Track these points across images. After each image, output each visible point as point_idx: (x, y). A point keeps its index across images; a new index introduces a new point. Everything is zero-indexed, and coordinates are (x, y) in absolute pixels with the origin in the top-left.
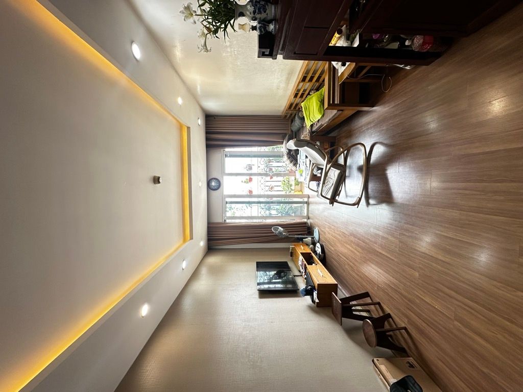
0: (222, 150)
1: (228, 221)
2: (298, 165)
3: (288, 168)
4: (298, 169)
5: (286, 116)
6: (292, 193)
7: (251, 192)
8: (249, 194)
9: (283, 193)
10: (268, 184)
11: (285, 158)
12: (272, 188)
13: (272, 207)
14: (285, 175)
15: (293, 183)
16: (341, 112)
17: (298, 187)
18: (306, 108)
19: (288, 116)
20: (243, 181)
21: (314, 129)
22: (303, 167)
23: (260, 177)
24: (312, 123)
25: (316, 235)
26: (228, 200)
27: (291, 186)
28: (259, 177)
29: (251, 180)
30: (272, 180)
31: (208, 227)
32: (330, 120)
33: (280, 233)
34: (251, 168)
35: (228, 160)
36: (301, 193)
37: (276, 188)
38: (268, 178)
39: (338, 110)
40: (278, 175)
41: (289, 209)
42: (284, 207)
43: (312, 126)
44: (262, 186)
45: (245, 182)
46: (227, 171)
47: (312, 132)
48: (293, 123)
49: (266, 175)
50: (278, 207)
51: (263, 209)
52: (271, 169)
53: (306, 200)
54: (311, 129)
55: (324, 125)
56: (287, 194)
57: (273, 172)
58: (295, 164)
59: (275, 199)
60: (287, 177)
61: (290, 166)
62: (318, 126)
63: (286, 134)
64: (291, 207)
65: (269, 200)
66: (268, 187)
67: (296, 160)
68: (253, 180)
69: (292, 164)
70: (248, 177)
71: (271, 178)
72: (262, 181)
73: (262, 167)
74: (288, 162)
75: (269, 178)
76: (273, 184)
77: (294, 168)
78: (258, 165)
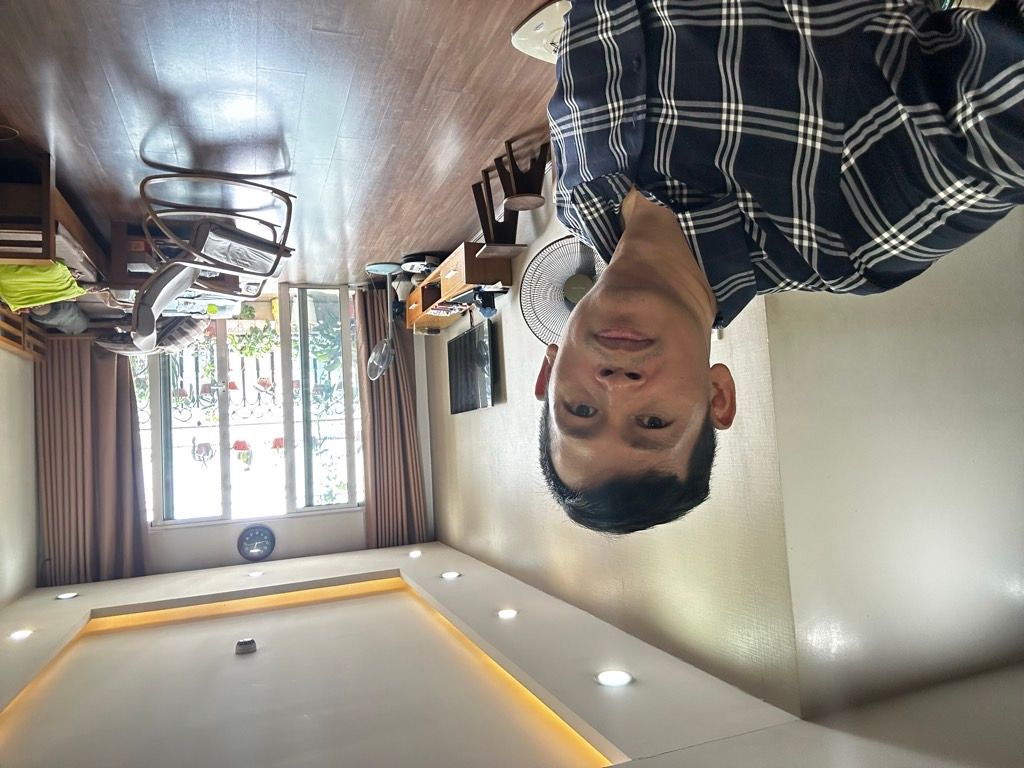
0: (150, 530)
1: (360, 497)
2: (194, 316)
3: (202, 340)
4: (206, 317)
5: (36, 348)
6: (275, 325)
7: (277, 444)
8: (283, 450)
9: (278, 351)
10: (252, 395)
11: (172, 349)
12: (264, 384)
13: (323, 382)
14: (223, 349)
15: (246, 325)
16: (60, 225)
17: (260, 310)
18: (31, 300)
19: (39, 343)
20: (246, 466)
21: (91, 278)
22: (200, 305)
23: (232, 420)
24: (75, 284)
25: (384, 270)
26: (301, 503)
27: (255, 330)
28: (231, 422)
29: (240, 446)
30: (239, 384)
31: (378, 547)
32: (75, 247)
33: (383, 359)
34: (206, 448)
35: (183, 511)
36: (276, 303)
37: (266, 373)
38: (235, 396)
39: (57, 232)
40: (223, 368)
41: (324, 335)
42: (319, 349)
43: (81, 283)
44: (258, 411)
45: (248, 461)
46: (215, 511)
47: (100, 282)
48: (64, 330)
49: (224, 401)
50: (321, 364)
51: (327, 407)
52: (207, 389)
53: (294, 291)
54: (91, 283)
55: (85, 258)
56: (279, 340)
57: (214, 383)
58: (191, 323)
59: (297, 374)
60: (229, 341)
61: (198, 335)
62: (84, 270)
63: (96, 350)
64: (316, 329)
65: (298, 391)
66: (262, 395)
67: (178, 320)
68: (241, 440)
69: (192, 332)
70: (234, 453)
71: (233, 386)
72: (245, 412)
73: (198, 413)
74: (184, 342)
75: (232, 393)
76: (252, 379)
77: (203, 326)
78: (192, 425)
